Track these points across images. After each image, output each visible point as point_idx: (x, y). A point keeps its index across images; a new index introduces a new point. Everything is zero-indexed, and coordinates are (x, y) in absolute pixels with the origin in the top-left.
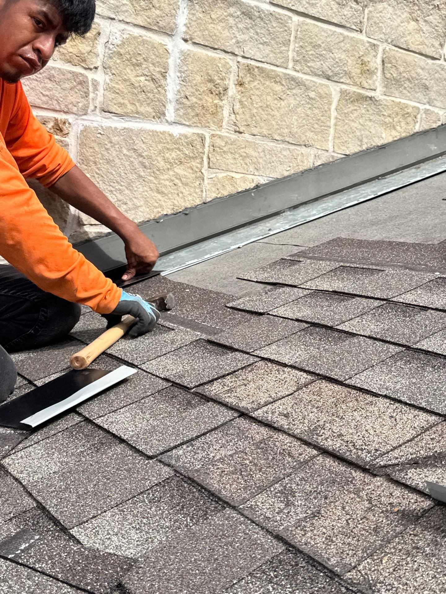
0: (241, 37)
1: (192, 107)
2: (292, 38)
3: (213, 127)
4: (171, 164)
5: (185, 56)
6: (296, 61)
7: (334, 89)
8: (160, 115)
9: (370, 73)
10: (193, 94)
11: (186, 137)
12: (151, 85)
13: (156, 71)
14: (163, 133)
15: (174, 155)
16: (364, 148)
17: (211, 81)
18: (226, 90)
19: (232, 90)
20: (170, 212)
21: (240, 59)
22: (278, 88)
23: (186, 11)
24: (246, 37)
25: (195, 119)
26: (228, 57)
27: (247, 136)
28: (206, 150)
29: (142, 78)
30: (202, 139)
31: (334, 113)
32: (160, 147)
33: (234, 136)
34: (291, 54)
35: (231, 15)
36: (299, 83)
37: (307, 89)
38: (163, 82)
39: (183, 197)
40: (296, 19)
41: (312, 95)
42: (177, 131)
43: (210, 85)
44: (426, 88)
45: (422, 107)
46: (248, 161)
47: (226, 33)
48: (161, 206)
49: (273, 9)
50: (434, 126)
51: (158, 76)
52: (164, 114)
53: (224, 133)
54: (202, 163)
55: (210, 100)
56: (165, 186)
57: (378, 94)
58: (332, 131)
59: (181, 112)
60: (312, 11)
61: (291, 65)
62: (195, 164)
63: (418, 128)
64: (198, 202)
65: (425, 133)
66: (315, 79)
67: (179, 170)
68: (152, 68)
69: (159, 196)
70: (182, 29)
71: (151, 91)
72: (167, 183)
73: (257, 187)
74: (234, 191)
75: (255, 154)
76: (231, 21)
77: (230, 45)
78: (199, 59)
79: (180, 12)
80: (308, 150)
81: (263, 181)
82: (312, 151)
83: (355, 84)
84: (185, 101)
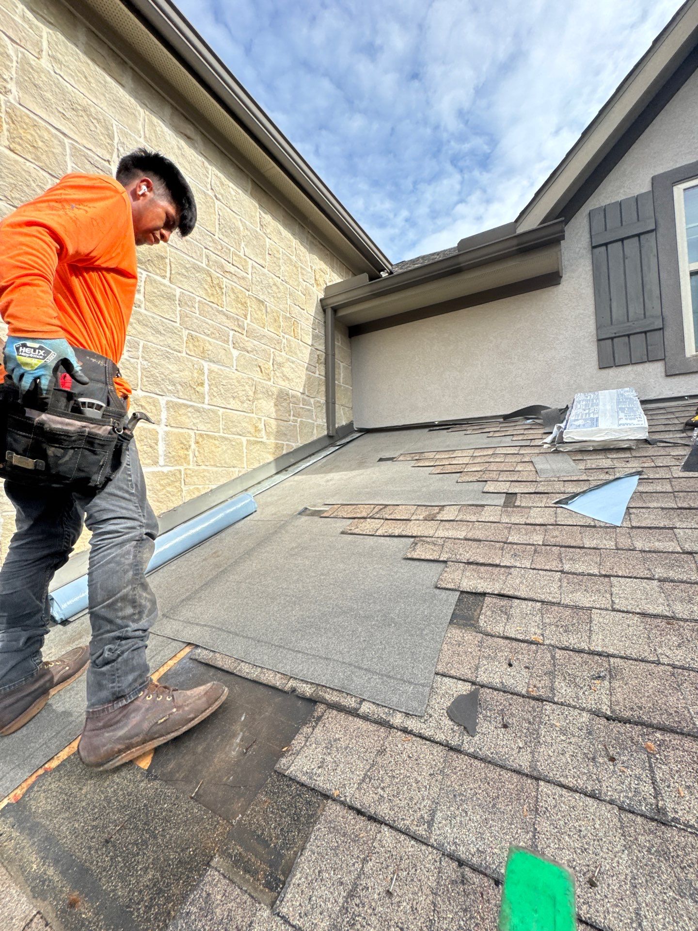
0: (195, 421)
1: (173, 457)
2: (221, 419)
3: (185, 465)
4: (164, 486)
5: (167, 434)
6: (223, 429)
7: (244, 440)
8: (156, 463)
9: (259, 431)
10: (173, 451)
11: (171, 472)
12: (150, 449)
13: (151, 442)
14: (158, 472)
15: (165, 482)
16: (261, 464)
17: (182, 443)
18: (190, 446)
19: (193, 446)
20: (166, 511)
21: (196, 431)
22: (216, 442)
23: (166, 412)
24: (198, 421)
25: (175, 463)
26: (190, 431)
27: (203, 467)
28: (183, 477)
29: (145, 447)
30: (180, 471)
31: (245, 451)
32: (157, 479)
33: (196, 468)
34: (221, 426)
35: (189, 412)
36: (226, 439)
37: (231, 441)
38: (156, 447)
39: (173, 502)
40: (222, 410)
41: (234, 443)
42: (166, 470)
43: (182, 445)
44: (285, 434)
45: (285, 443)
46: (205, 478)
47: (187, 420)
48: (160, 509)
49: (210, 407)
50: (291, 450)
51: (154, 445)
52: (158, 462)
53: (191, 467)
54: (181, 483)
55: (181, 453)
56: (162, 498)
57: (264, 440)
58: (245, 459)
59: (168, 460)
60: (228, 406)
61: (221, 431)
62: (177, 484)
63: (284, 452)
64: (181, 503)
65: (287, 454)
66: (234, 436)
67: (169, 489)
68: (149, 441)
69: (159, 504)
70: (164, 421)
71: (150, 452)
72: (163, 496)
73: (211, 490)
74: (200, 494)
75: (208, 475)
76: (190, 414)
77: (190, 425)
78: (175, 434)
79: (162, 413)
80: (235, 469)
81: (214, 487)
82: (237, 469)
83: (253, 436)
84: (169, 454)
